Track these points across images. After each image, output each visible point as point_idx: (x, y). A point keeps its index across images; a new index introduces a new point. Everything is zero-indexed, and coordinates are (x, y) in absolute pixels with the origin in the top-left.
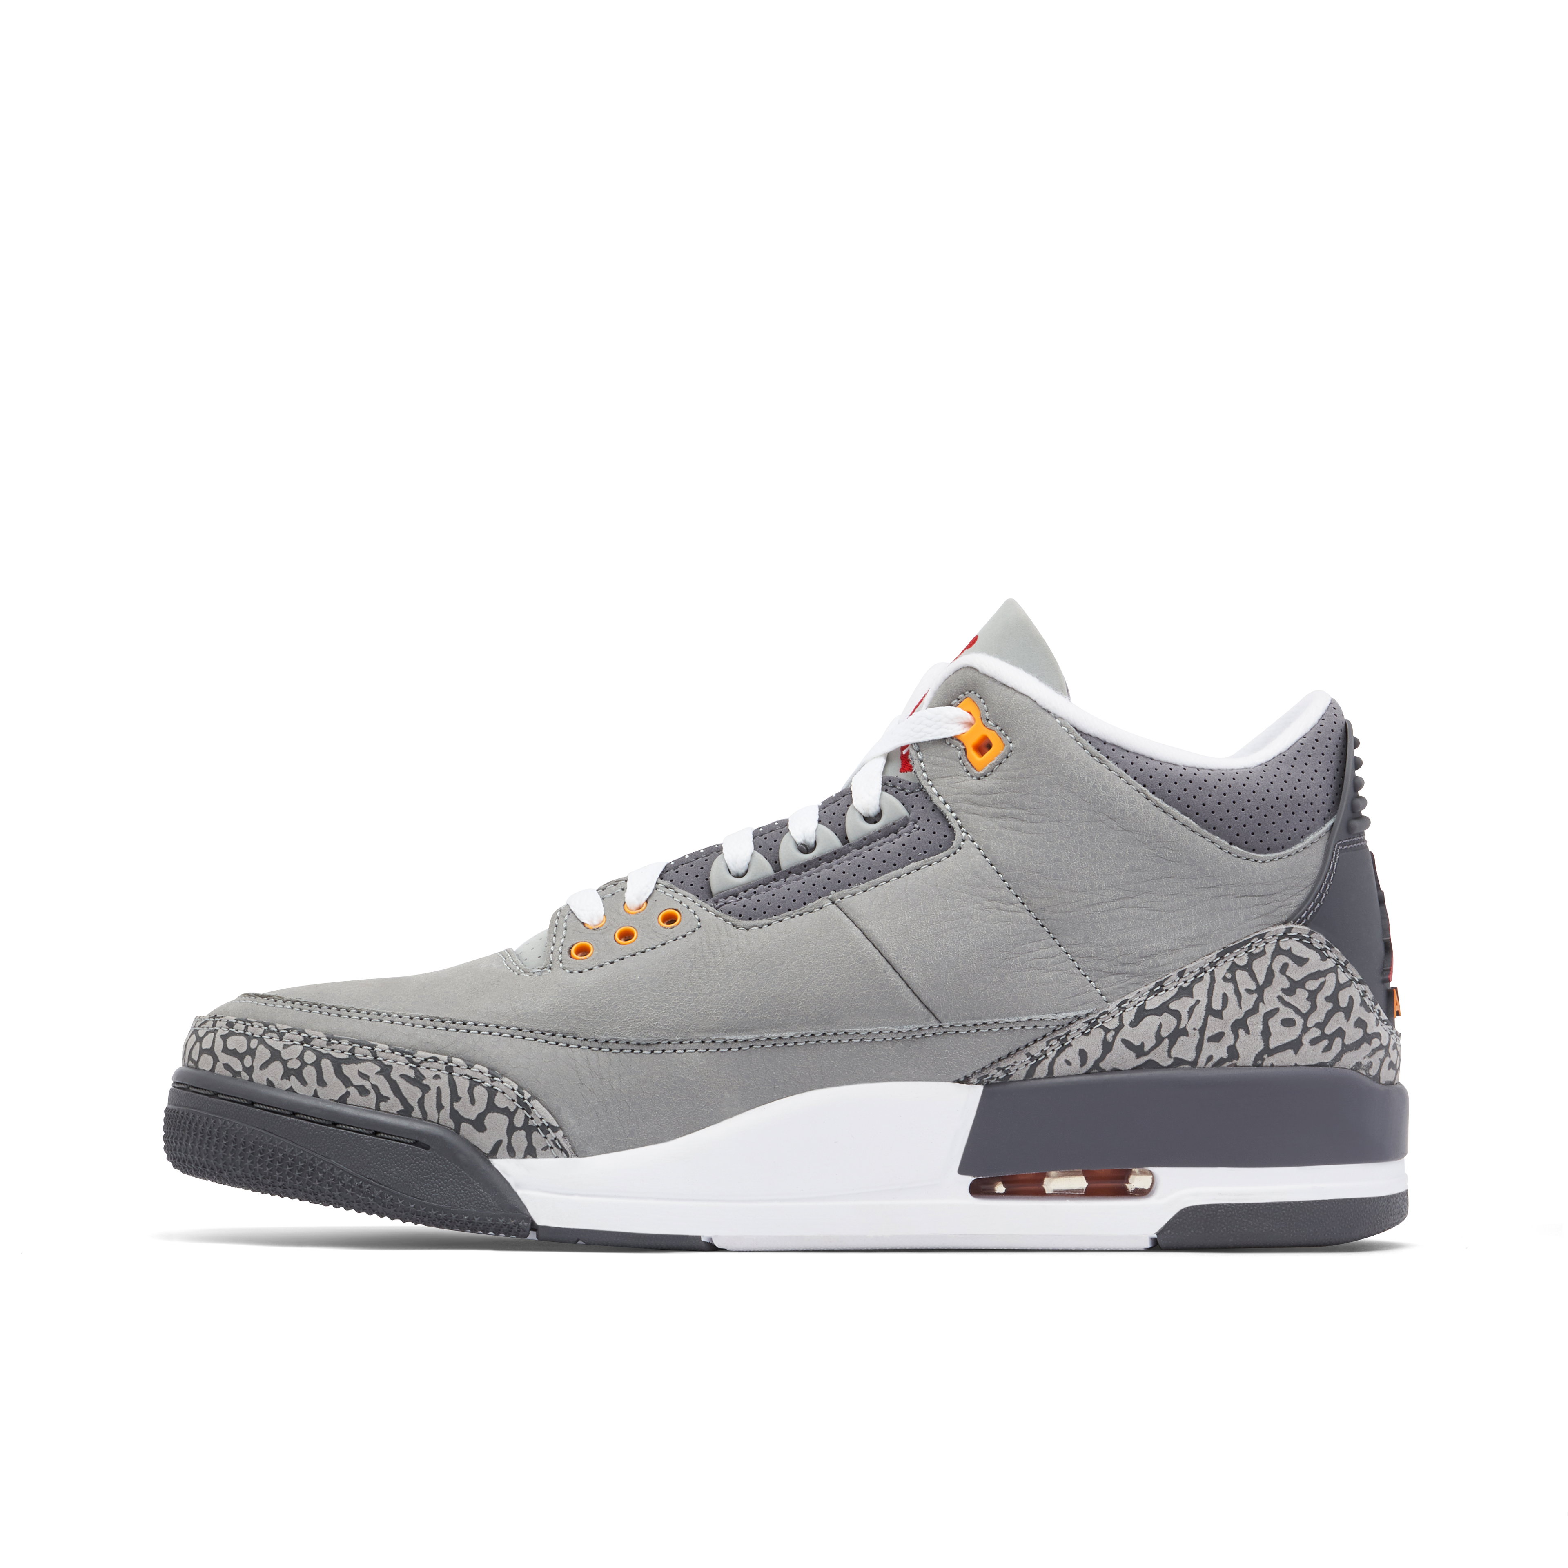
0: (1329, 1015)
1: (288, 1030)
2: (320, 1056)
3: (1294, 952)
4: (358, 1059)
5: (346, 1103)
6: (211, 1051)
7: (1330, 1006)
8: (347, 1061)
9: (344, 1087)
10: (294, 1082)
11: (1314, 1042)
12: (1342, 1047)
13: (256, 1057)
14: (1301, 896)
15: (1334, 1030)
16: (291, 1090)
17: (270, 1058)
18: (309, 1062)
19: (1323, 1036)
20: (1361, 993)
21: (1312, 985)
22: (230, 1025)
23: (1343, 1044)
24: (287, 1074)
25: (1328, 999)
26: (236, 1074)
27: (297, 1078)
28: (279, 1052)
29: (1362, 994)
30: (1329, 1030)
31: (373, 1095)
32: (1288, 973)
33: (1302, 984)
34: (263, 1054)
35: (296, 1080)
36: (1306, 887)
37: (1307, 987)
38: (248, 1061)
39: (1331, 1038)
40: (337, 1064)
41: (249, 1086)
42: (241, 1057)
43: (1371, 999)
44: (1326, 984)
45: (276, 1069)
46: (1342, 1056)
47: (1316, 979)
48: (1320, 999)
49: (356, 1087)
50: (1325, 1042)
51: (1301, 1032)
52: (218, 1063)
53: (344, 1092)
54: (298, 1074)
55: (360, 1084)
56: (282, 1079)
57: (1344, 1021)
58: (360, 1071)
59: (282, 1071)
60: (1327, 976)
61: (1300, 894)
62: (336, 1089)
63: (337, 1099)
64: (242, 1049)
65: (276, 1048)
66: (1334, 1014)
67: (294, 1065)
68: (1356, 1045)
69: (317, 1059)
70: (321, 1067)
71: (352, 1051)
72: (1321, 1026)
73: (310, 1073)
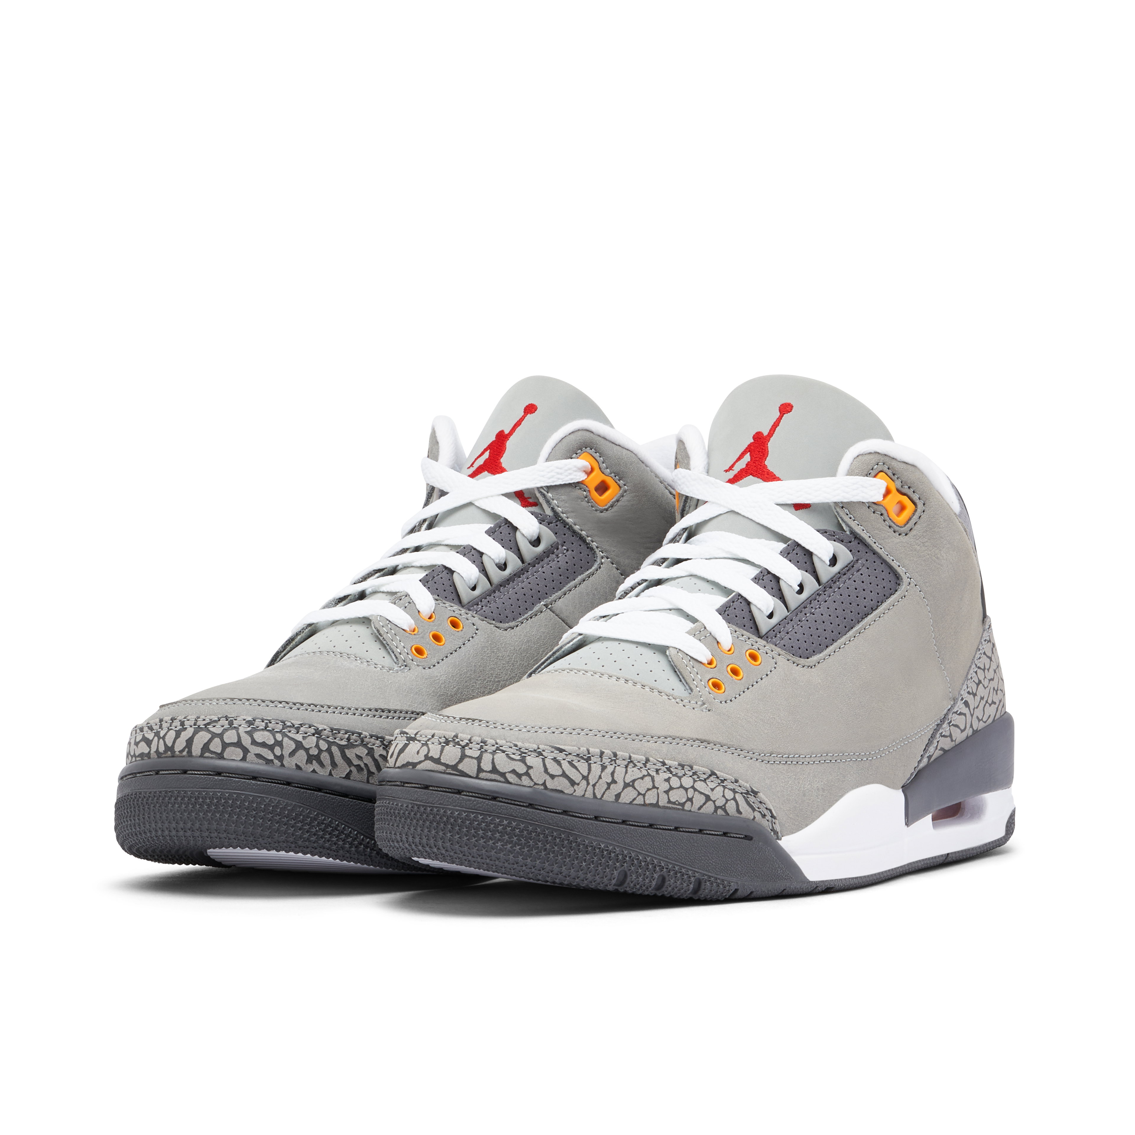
1: (301, 724)
2: (330, 744)
4: (353, 745)
5: (350, 779)
6: (239, 744)
8: (347, 747)
9: (347, 767)
10: (315, 765)
13: (284, 747)
16: (314, 771)
17: (296, 748)
18: (324, 749)
22: (250, 723)
24: (310, 759)
26: (269, 762)
27: (317, 762)
28: (301, 742)
31: (365, 772)
34: (289, 746)
35: (317, 764)
38: (278, 751)
40: (342, 748)
41: (282, 771)
42: (271, 748)
45: (301, 757)
49: (355, 766)
52: (249, 754)
53: (348, 771)
54: (317, 758)
55: (357, 764)
56: (306, 764)
58: (357, 753)
59: (306, 758)
62: (343, 769)
63: (344, 776)
64: (271, 742)
65: (298, 740)
67: (314, 752)
69: (328, 747)
70: (332, 752)
71: (349, 739)
73: (325, 757)
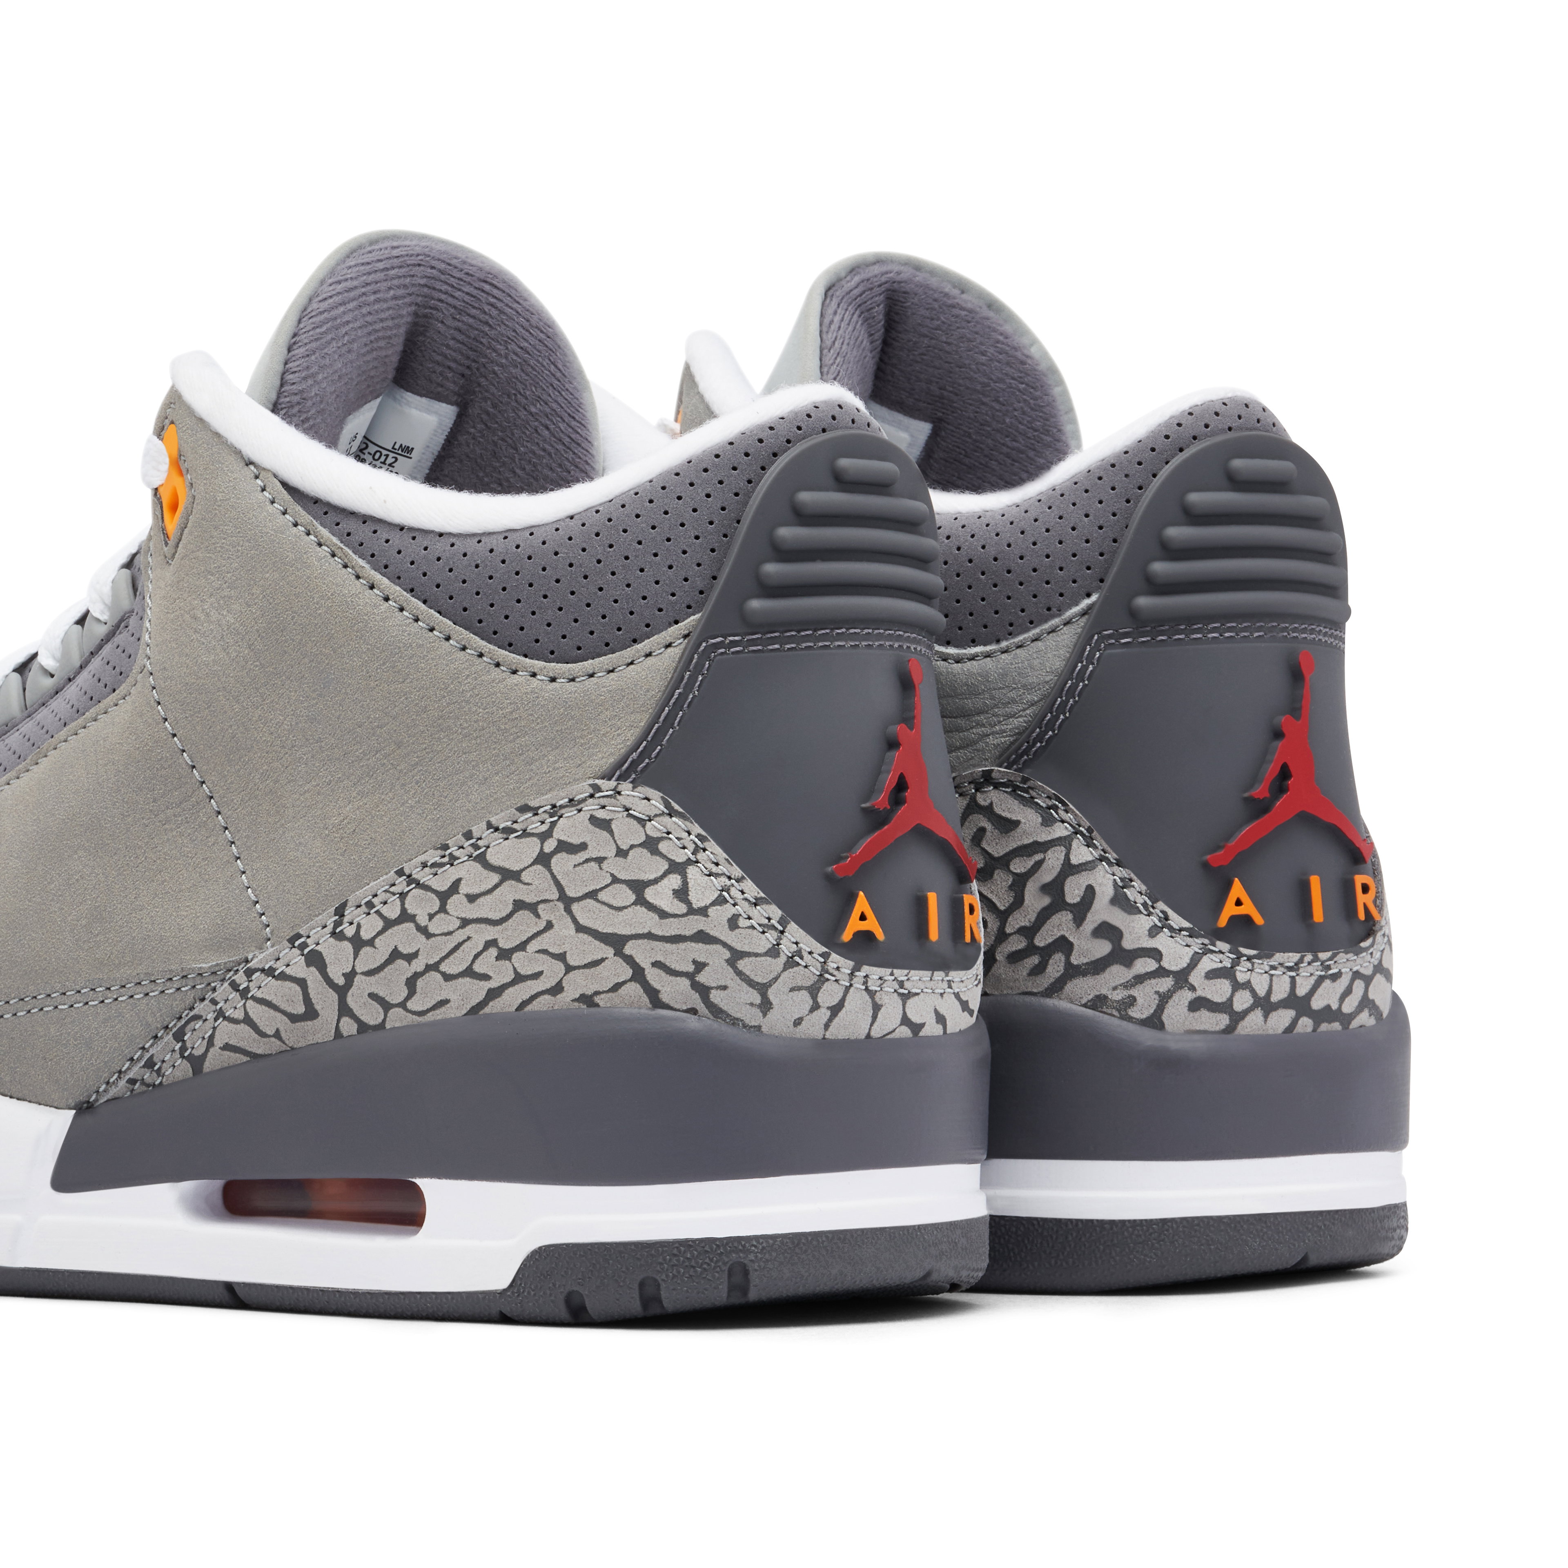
0: (1044, 916)
3: (998, 810)
7: (1046, 901)
11: (1015, 957)
12: (1066, 969)
14: (1021, 720)
15: (1050, 940)
19: (1031, 949)
20: (1118, 880)
21: (1019, 866)
23: (1068, 964)
25: (1045, 888)
29: (1120, 884)
30: (1041, 940)
32: (984, 845)
33: (1004, 862)
36: (1032, 705)
37: (1012, 868)
39: (1047, 952)
43: (1143, 892)
44: (1044, 866)
46: (1066, 984)
47: (1030, 855)
48: (1031, 889)
50: (1035, 960)
51: (995, 941)
57: (1071, 925)
60: (1049, 852)
61: (1021, 716)
66: (1054, 914)
68: (1098, 967)
72: (1029, 932)
